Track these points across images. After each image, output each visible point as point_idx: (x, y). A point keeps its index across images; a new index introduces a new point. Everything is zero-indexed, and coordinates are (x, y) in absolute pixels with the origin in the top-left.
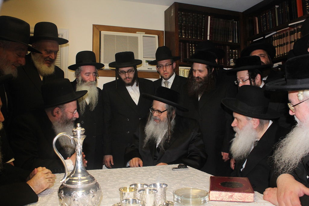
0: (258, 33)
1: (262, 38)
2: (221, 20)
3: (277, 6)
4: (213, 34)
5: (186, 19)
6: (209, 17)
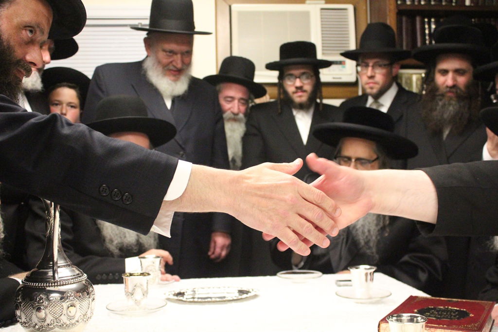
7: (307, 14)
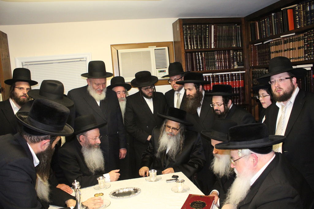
0: (259, 39)
1: (261, 43)
2: (224, 27)
3: (273, 14)
4: (217, 41)
5: (191, 32)
6: (213, 26)
7: (149, 52)
